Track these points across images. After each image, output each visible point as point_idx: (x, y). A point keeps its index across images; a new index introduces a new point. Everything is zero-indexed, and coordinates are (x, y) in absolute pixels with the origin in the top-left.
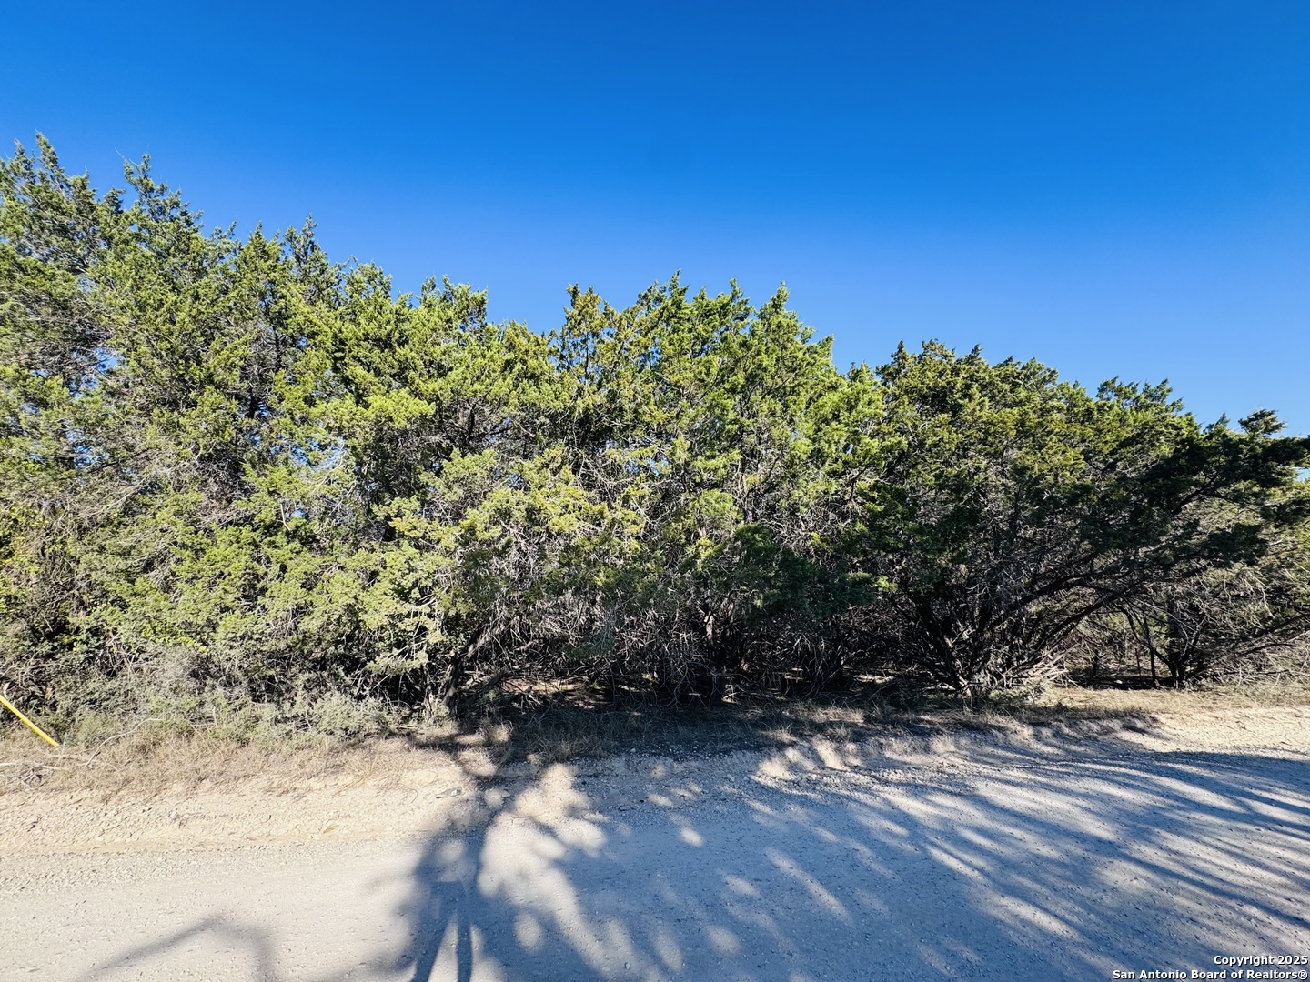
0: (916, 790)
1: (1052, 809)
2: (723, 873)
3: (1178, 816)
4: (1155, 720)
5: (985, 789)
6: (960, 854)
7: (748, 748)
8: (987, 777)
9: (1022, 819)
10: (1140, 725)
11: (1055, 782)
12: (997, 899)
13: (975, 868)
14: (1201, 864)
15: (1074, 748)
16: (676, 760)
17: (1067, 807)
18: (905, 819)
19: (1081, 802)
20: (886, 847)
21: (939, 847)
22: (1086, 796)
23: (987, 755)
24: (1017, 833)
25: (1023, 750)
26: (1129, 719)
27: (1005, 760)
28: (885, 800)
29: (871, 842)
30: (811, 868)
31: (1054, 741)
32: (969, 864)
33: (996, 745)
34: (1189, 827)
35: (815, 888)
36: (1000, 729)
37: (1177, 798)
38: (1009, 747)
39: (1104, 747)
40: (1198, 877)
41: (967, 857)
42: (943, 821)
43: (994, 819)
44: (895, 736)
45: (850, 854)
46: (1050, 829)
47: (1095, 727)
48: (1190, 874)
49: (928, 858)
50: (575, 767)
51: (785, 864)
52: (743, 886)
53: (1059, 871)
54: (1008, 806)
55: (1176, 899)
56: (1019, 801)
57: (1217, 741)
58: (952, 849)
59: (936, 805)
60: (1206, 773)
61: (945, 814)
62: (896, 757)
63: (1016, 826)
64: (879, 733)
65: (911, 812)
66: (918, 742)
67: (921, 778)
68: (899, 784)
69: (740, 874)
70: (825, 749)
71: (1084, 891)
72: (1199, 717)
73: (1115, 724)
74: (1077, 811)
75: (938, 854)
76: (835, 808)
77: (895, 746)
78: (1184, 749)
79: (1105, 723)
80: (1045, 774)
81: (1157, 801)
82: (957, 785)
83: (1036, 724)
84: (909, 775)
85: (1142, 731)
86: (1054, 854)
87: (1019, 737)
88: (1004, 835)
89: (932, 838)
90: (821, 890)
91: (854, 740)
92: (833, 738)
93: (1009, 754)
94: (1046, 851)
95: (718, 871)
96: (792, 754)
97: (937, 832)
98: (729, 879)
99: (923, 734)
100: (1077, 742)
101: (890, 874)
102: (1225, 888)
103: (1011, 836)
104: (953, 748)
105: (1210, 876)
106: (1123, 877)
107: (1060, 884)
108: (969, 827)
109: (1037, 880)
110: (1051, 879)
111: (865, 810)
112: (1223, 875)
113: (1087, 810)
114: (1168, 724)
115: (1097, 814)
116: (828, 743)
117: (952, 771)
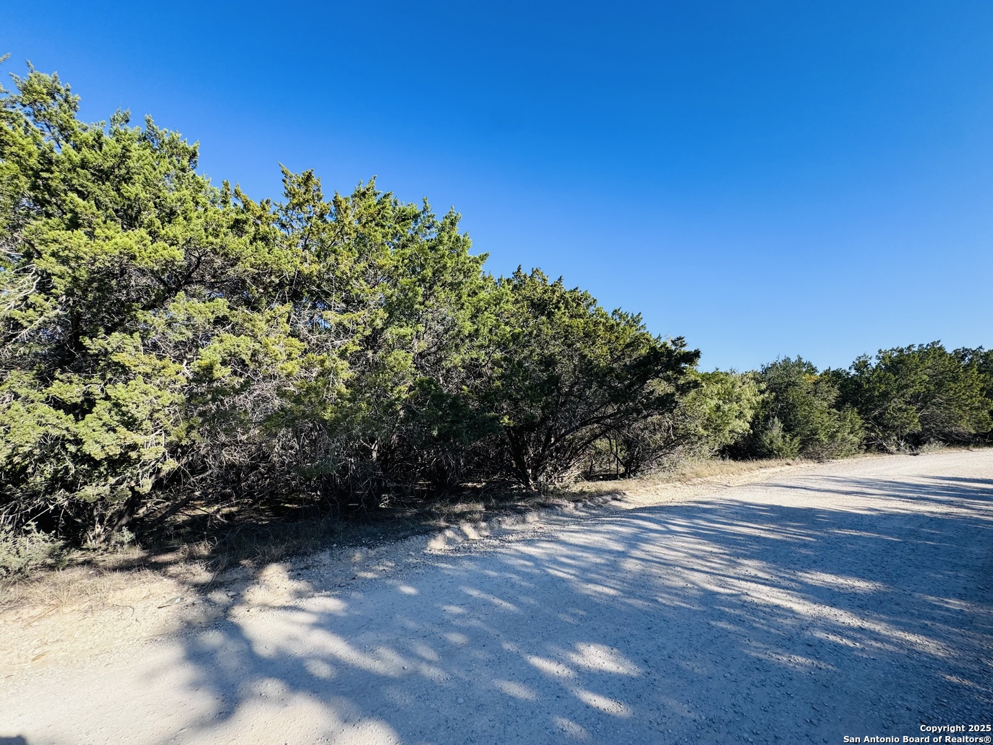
0: (530, 542)
1: (595, 541)
2: (440, 605)
3: (645, 536)
4: (624, 494)
5: (563, 537)
6: (562, 569)
7: (419, 533)
8: (561, 531)
9: (584, 548)
10: (619, 497)
11: (592, 528)
12: (585, 586)
13: (571, 575)
14: (657, 554)
15: (594, 512)
16: (370, 548)
17: (602, 539)
18: (530, 558)
19: (606, 536)
20: (527, 574)
21: (551, 568)
22: (608, 533)
23: (555, 521)
24: (584, 555)
25: (572, 516)
26: (614, 494)
27: (565, 522)
28: (516, 550)
29: (517, 573)
30: (490, 592)
31: (583, 509)
32: (568, 573)
33: (558, 515)
34: (650, 540)
35: (497, 601)
36: (559, 506)
37: (643, 528)
38: (564, 515)
39: (606, 510)
40: (658, 560)
41: (566, 570)
42: (549, 555)
43: (572, 550)
44: (506, 515)
45: (508, 580)
46: (598, 551)
47: (601, 500)
48: (655, 559)
49: (548, 575)
50: (288, 564)
51: (475, 593)
52: (456, 610)
53: (606, 568)
54: (576, 543)
55: (653, 570)
56: (580, 540)
57: (649, 501)
58: (558, 568)
59: (543, 548)
60: (650, 516)
61: (548, 552)
62: (508, 528)
63: (583, 551)
64: (497, 515)
65: (532, 553)
66: (520, 517)
67: (528, 536)
68: (518, 541)
69: (450, 604)
70: (468, 528)
71: (619, 575)
72: (641, 491)
73: (609, 498)
74: (606, 540)
75: (551, 571)
76: (489, 558)
77: (507, 522)
78: (638, 507)
79: (604, 498)
80: (587, 525)
81: (635, 530)
82: (548, 537)
83: (576, 501)
84: (520, 536)
85: (619, 500)
86: (603, 561)
87: (568, 509)
88: (579, 557)
89: (547, 565)
90: (500, 602)
91: (484, 521)
92: (471, 521)
93: (565, 519)
94: (598, 560)
95: (436, 605)
96: (449, 533)
97: (548, 561)
98: (445, 607)
99: (521, 512)
100: (594, 509)
101: (532, 586)
102: (668, 562)
103: (582, 556)
104: (537, 519)
105: (662, 558)
106: (631, 565)
107: (609, 574)
108: (562, 556)
109: (599, 574)
110: (605, 572)
111: (508, 557)
112: (665, 557)
113: (610, 539)
114: (630, 496)
115: (616, 540)
116: (469, 524)
117: (541, 530)
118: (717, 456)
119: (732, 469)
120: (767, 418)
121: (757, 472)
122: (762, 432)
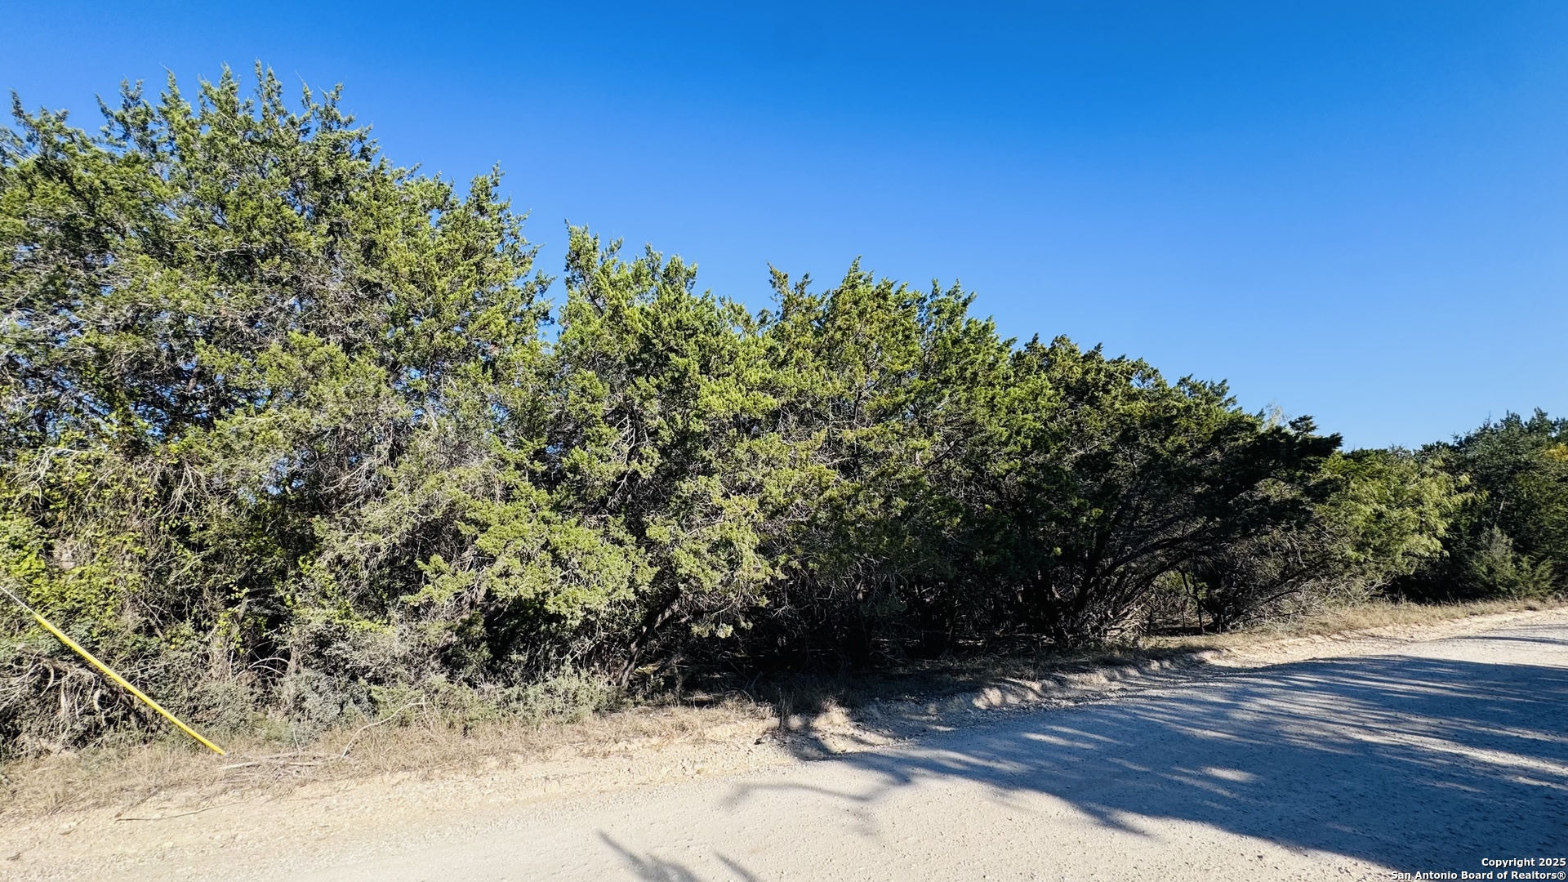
72: (1255, 647)
79: (1199, 655)
85: (1225, 659)
118: (1382, 596)
119: (1415, 617)
120: (1476, 530)
121: (1466, 622)
122: (1470, 554)
